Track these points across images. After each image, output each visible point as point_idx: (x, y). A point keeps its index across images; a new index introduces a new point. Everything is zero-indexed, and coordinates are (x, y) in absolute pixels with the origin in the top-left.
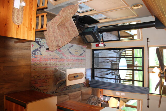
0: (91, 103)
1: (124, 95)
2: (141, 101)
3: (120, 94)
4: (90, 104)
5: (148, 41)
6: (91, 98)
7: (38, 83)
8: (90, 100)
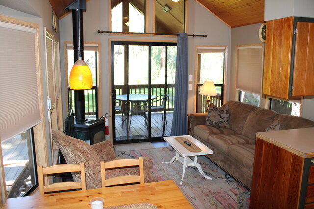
0: (221, 120)
1: (192, 76)
2: (198, 48)
3: (191, 82)
4: (223, 121)
5: (102, 32)
6: (212, 122)
7: (230, 204)
8: (216, 123)
